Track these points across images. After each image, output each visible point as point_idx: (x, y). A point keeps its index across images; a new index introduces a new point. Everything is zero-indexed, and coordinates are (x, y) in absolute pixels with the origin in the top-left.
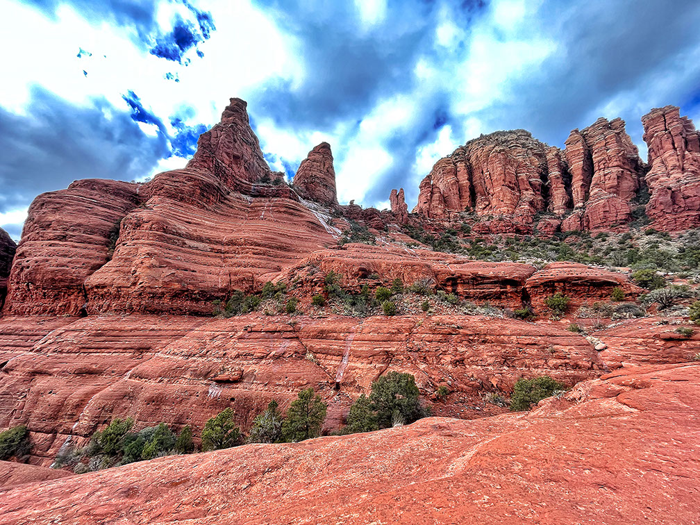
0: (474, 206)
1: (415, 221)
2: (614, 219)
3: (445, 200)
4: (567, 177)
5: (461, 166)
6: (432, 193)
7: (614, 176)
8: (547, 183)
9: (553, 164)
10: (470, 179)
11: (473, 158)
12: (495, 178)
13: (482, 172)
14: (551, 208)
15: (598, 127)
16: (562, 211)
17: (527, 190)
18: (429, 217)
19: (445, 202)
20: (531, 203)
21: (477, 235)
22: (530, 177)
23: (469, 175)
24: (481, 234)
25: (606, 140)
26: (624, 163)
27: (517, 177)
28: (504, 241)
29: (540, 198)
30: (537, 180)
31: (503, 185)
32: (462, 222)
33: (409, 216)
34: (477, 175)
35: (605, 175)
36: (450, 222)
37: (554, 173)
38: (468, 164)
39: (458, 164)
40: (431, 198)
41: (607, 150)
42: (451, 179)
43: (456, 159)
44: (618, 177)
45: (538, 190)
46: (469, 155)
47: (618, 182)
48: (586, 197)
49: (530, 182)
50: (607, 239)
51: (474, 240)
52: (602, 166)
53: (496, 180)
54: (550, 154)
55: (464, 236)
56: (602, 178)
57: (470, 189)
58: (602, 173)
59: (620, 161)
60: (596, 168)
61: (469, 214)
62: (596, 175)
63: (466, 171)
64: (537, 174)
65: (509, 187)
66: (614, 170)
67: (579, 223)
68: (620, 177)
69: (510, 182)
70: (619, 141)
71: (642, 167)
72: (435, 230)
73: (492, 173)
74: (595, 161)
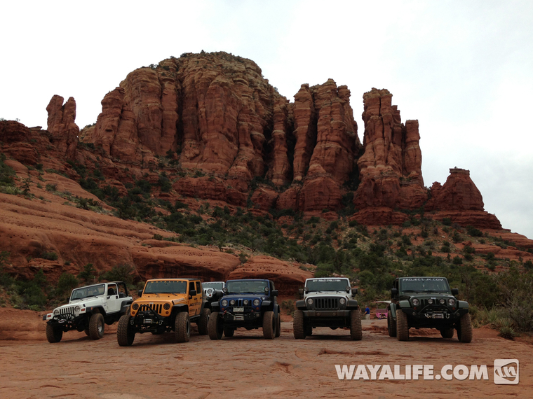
0: (179, 152)
1: (89, 159)
2: (327, 203)
3: (140, 133)
4: (291, 138)
5: (170, 88)
6: (121, 118)
7: (333, 152)
8: (269, 142)
9: (279, 119)
10: (179, 111)
11: (187, 81)
12: (211, 119)
13: (197, 106)
14: (270, 175)
15: (327, 89)
16: (280, 182)
17: (247, 145)
18: (111, 154)
19: (140, 135)
20: (249, 165)
21: (178, 196)
22: (252, 129)
23: (178, 103)
24: (184, 196)
25: (332, 107)
26: (343, 140)
27: (238, 124)
28: (212, 210)
29: (260, 159)
30: (258, 134)
31: (220, 132)
32: (160, 172)
33: (80, 146)
34: (190, 107)
35: (326, 149)
36: (142, 168)
37: (279, 131)
38: (179, 87)
39: (166, 84)
40: (119, 125)
41: (332, 120)
42: (152, 103)
43: (163, 75)
44: (336, 154)
45: (259, 148)
46: (182, 74)
47: (336, 161)
48: (305, 171)
49: (251, 135)
50: (317, 224)
51: (173, 204)
52: (324, 138)
53: (213, 123)
54: (278, 105)
55: (160, 195)
56: (323, 152)
57: (177, 125)
58: (323, 145)
59: (340, 136)
60: (319, 138)
61: (171, 163)
62: (317, 147)
63: (175, 97)
64: (261, 127)
65: (227, 136)
66: (334, 145)
67: (295, 200)
68: (338, 155)
69: (229, 130)
70: (342, 113)
71: (358, 148)
72: (120, 178)
73: (209, 111)
74: (320, 128)
